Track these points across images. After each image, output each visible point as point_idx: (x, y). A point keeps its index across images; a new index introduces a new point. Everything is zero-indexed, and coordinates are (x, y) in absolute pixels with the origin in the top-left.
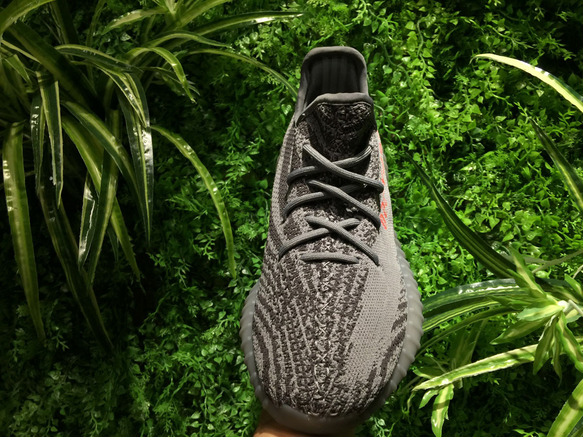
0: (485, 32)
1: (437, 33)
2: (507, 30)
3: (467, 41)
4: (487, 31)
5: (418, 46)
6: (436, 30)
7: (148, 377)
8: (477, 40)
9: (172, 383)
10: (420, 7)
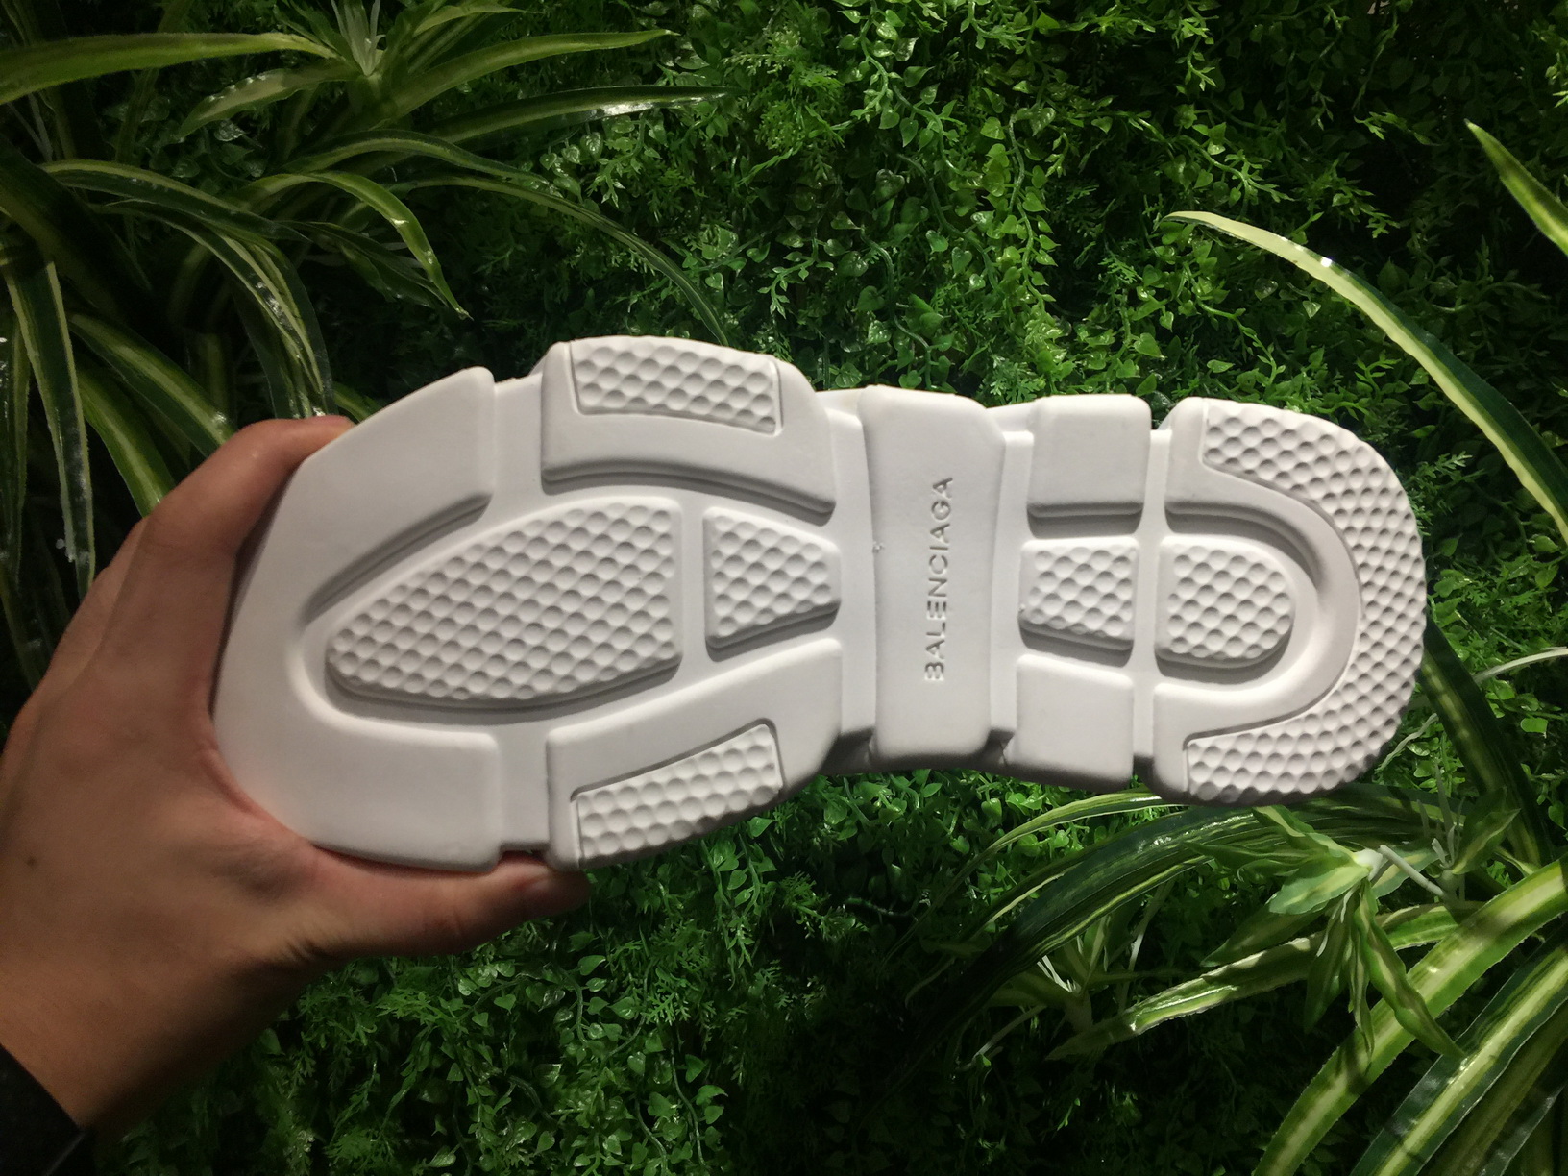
0: (1177, 154)
1: (1057, 151)
2: (1229, 151)
3: (1132, 173)
4: (1182, 152)
5: (1012, 182)
6: (1057, 143)
7: (311, 1062)
8: (1157, 173)
9: (375, 1076)
10: (1017, 80)
